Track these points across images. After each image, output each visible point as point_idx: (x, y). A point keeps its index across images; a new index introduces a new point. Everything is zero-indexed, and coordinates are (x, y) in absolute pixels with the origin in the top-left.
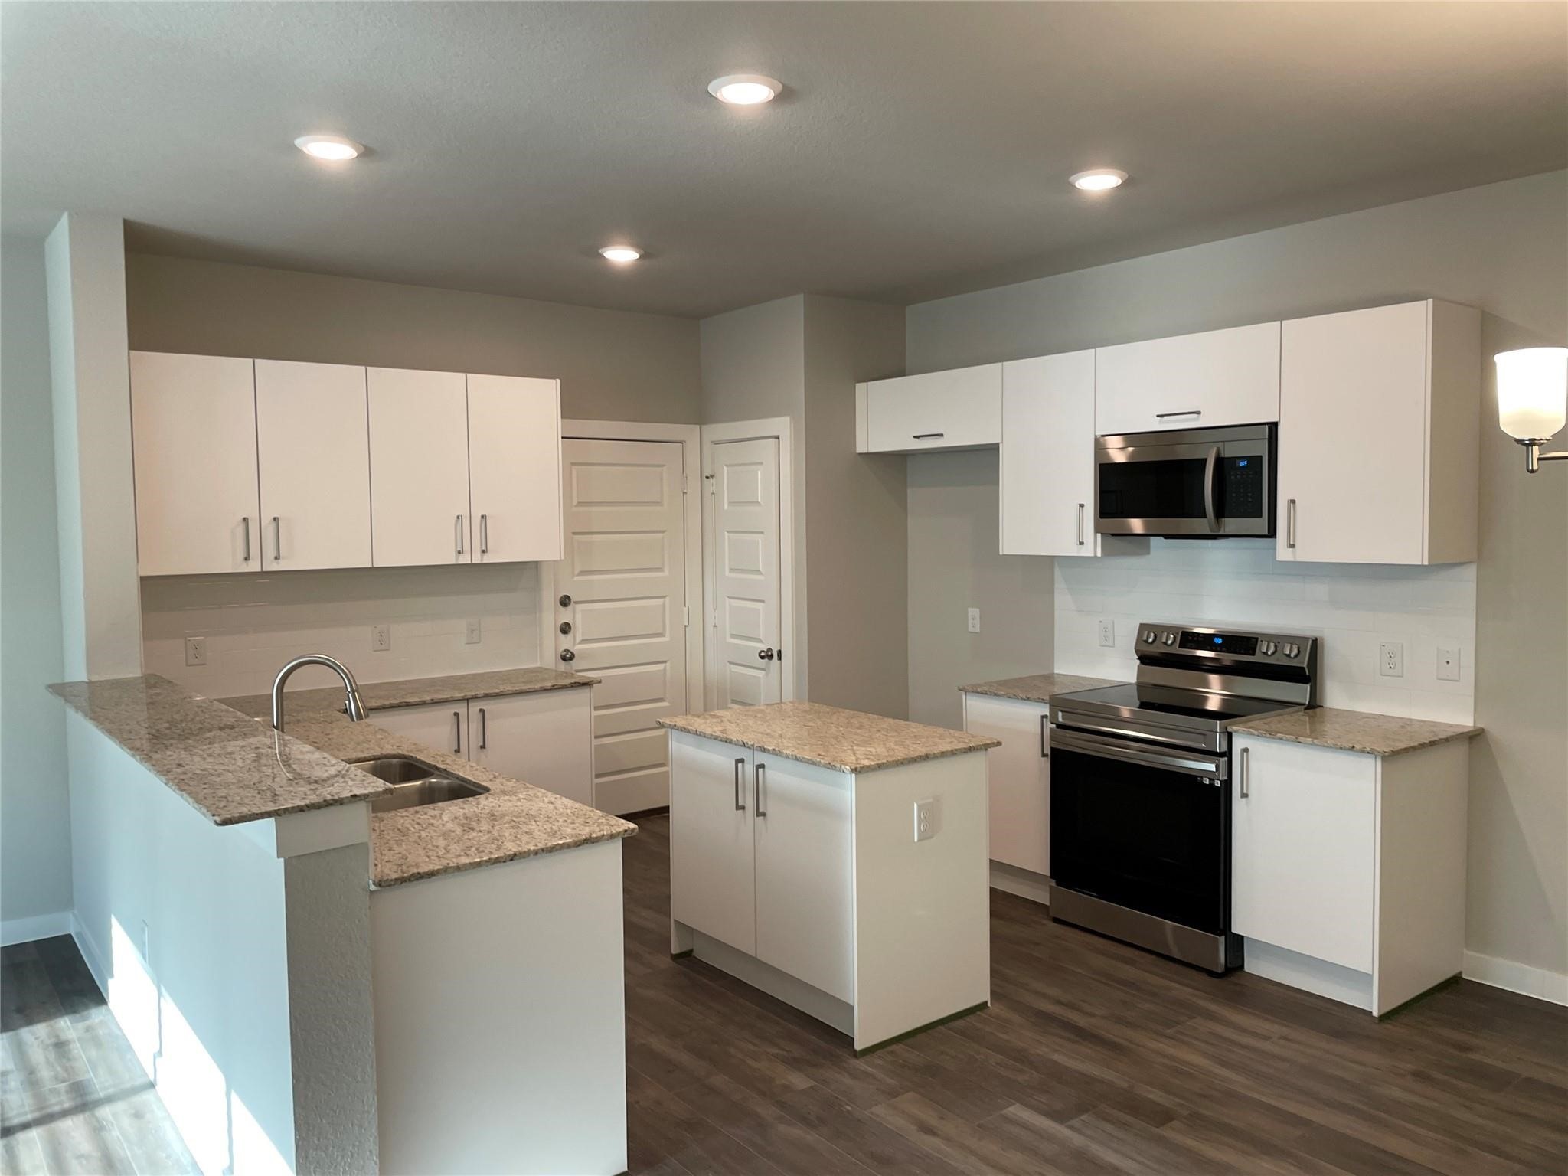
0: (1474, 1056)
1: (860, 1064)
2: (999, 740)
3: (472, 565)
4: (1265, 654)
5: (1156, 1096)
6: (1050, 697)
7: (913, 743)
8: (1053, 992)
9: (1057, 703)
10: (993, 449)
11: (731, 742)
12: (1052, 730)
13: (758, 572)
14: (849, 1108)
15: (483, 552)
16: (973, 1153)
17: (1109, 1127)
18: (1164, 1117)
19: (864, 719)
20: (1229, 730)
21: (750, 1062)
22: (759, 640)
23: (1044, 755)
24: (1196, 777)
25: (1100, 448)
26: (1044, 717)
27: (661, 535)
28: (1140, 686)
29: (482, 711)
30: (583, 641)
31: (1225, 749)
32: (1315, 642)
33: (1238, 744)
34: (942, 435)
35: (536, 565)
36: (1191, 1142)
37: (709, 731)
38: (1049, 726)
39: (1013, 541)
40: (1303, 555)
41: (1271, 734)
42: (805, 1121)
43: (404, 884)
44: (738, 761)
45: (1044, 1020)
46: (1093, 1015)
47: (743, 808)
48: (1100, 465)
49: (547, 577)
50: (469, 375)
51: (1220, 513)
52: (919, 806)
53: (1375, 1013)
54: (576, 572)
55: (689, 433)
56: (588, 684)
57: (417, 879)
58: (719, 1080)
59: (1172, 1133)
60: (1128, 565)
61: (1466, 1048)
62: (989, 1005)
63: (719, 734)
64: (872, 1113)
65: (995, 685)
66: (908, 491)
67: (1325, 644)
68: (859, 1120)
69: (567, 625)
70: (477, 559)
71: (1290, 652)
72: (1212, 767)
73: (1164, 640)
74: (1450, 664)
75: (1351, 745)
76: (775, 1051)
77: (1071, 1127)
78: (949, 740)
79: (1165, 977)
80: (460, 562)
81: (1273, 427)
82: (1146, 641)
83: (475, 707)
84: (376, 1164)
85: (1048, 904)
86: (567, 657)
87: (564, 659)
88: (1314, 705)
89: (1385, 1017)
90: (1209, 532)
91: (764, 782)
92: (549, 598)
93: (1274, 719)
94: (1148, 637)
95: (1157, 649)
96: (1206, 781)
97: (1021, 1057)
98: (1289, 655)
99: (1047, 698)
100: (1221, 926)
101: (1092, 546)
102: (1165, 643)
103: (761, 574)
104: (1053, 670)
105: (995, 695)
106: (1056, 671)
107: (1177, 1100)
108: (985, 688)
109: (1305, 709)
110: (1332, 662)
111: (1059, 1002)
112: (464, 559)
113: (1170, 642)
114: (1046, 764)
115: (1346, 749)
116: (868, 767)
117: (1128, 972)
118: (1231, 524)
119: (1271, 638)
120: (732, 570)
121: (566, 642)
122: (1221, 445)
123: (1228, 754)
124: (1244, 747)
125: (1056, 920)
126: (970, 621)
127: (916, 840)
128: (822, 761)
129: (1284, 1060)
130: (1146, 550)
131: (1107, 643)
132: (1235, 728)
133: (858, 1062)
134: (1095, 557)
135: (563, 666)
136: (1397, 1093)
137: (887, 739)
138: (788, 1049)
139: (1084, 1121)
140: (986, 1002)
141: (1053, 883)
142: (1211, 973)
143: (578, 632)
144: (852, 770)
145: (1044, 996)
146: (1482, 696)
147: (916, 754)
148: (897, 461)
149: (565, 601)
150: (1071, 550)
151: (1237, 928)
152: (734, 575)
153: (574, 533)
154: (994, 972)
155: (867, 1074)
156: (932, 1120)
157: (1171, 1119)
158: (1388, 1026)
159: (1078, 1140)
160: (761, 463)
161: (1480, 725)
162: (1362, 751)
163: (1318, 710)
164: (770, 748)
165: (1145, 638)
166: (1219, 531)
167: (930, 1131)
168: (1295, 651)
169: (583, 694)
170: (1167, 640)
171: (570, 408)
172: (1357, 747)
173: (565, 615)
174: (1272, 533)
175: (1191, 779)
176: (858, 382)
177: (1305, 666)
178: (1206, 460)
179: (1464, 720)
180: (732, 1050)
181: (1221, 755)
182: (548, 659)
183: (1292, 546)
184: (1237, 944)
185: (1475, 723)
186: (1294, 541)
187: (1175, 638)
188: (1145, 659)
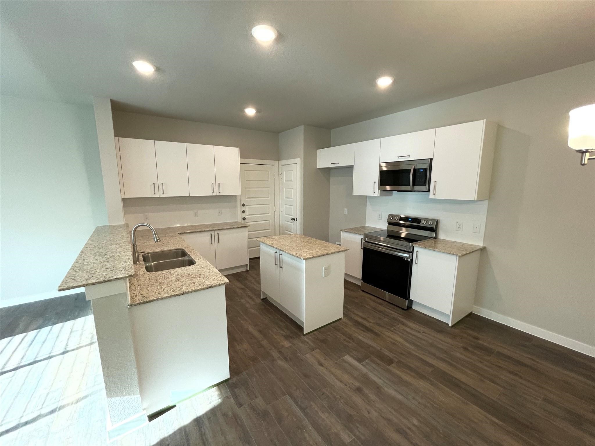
0: (480, 342)
1: (305, 338)
2: (349, 249)
3: (216, 196)
4: (423, 223)
5: (387, 353)
6: (364, 233)
7: (324, 249)
8: (361, 314)
9: (366, 235)
10: (352, 167)
11: (273, 247)
12: (364, 242)
13: (291, 198)
14: (299, 355)
15: (219, 192)
16: (332, 373)
17: (374, 365)
18: (390, 362)
19: (313, 240)
20: (413, 246)
21: (274, 336)
22: (292, 216)
23: (361, 249)
24: (403, 258)
25: (380, 166)
26: (362, 239)
27: (268, 189)
28: (388, 231)
29: (218, 233)
30: (248, 215)
31: (412, 251)
32: (437, 221)
33: (416, 249)
34: (339, 163)
35: (235, 196)
36: (398, 372)
37: (268, 243)
38: (363, 241)
39: (356, 192)
40: (437, 197)
41: (425, 247)
42: (286, 359)
43: (141, 305)
44: (275, 252)
45: (357, 324)
46: (371, 323)
47: (277, 265)
48: (381, 171)
49: (238, 198)
50: (215, 146)
51: (414, 185)
52: (324, 268)
53: (450, 325)
54: (247, 198)
55: (276, 163)
56: (246, 227)
57: (146, 303)
58: (265, 343)
59: (393, 368)
60: (387, 198)
61: (477, 339)
62: (343, 318)
63: (271, 244)
64: (305, 357)
65: (350, 229)
66: (331, 178)
67: (440, 221)
68: (301, 359)
69: (244, 211)
70: (218, 195)
71: (431, 223)
72: (407, 256)
73: (395, 219)
74: (477, 228)
75: (450, 252)
76: (282, 332)
77: (362, 365)
78: (334, 248)
79: (391, 310)
80: (213, 195)
81: (431, 160)
82: (390, 219)
83: (216, 232)
84: (138, 389)
85: (360, 285)
86: (244, 219)
87: (243, 219)
88: (436, 238)
89: (452, 326)
90: (410, 190)
91: (282, 259)
92: (239, 204)
93: (425, 242)
94: (391, 218)
95: (393, 221)
96: (406, 259)
97: (350, 337)
98: (430, 224)
99: (363, 234)
100: (407, 298)
101: (377, 193)
102: (395, 220)
103: (292, 199)
104: (365, 225)
105: (350, 232)
106: (366, 225)
107: (394, 355)
108: (347, 230)
109: (433, 239)
110: (441, 226)
111: (362, 318)
112: (214, 194)
113: (397, 219)
114: (362, 251)
115: (448, 253)
116: (309, 258)
117: (381, 308)
118: (417, 188)
119: (425, 219)
120: (286, 198)
121: (244, 215)
122: (415, 165)
123: (412, 252)
124: (417, 250)
125: (363, 291)
126: (345, 212)
127: (323, 277)
128: (296, 255)
129: (424, 340)
130: (392, 194)
131: (380, 219)
132: (415, 245)
133: (304, 337)
134: (378, 196)
135: (243, 221)
136: (458, 355)
137: (317, 248)
138: (286, 332)
139: (366, 362)
140: (342, 318)
141: (362, 281)
142: (403, 309)
143: (247, 213)
144: (304, 259)
145: (358, 315)
146: (486, 238)
147: (324, 253)
148: (327, 171)
149: (243, 205)
150: (371, 194)
151: (411, 298)
152: (286, 199)
153: (246, 188)
154: (345, 307)
155: (306, 341)
156: (322, 360)
157: (392, 363)
158: (453, 329)
159: (365, 370)
160: (293, 171)
161: (485, 246)
162: (453, 254)
163: (437, 239)
164: (283, 250)
165: (390, 218)
166: (413, 189)
167: (321, 365)
168: (432, 223)
169: (245, 229)
170: (396, 219)
171: (242, 156)
172: (452, 253)
173: (244, 209)
174: (429, 190)
175: (402, 258)
176: (318, 149)
177: (434, 227)
178: (411, 169)
179: (480, 244)
180: (271, 332)
181: (411, 252)
182: (239, 220)
183: (435, 194)
184: (411, 302)
185: (483, 245)
186: (435, 193)
187: (398, 218)
188: (390, 224)
